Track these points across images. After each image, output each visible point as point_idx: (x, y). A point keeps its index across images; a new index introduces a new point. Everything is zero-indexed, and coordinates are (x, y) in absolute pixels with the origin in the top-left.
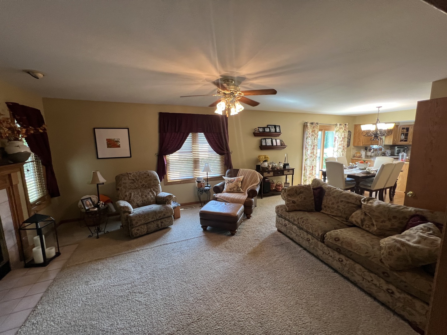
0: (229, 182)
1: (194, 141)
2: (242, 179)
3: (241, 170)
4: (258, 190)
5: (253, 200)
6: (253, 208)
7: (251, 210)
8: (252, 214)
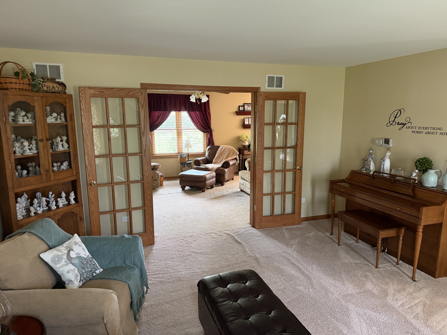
1: (178, 119)
4: (231, 163)
5: (226, 170)
6: (227, 177)
7: (224, 178)
8: (225, 182)
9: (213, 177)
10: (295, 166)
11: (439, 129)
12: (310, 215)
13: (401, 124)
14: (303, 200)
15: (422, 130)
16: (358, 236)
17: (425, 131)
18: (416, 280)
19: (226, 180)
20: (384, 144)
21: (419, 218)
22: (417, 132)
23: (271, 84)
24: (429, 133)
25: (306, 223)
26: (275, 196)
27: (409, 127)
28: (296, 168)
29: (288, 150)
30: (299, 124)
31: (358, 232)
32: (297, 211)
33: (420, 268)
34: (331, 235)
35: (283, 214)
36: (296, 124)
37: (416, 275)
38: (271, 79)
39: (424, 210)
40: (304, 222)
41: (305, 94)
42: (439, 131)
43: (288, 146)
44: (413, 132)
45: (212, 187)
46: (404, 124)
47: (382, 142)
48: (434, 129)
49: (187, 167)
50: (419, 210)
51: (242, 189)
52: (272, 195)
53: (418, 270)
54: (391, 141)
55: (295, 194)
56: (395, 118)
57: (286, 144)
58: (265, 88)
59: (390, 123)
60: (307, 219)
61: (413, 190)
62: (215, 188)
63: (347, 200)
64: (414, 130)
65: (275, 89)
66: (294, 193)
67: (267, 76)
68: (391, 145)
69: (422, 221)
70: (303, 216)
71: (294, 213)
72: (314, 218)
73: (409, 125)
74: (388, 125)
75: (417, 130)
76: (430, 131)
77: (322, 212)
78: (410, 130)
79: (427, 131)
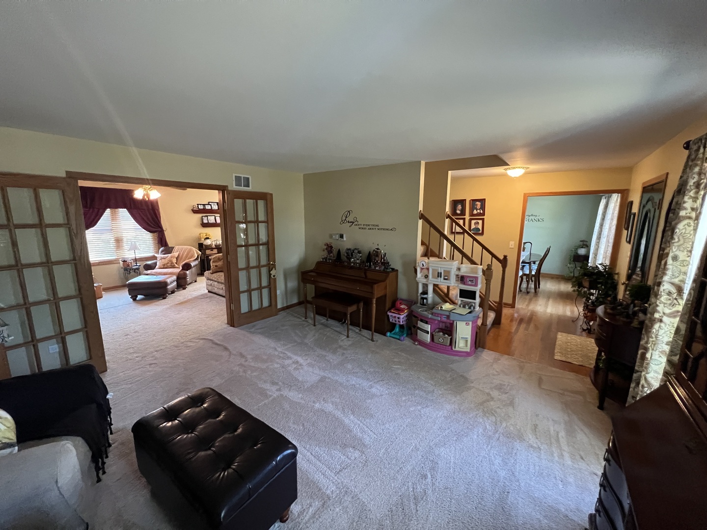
0: (162, 258)
1: (114, 218)
2: (176, 256)
3: (176, 248)
4: (193, 264)
5: (188, 272)
6: (189, 279)
7: (186, 281)
8: (188, 285)
9: (174, 281)
10: (269, 261)
11: (377, 226)
12: (285, 305)
13: (351, 222)
14: (278, 292)
15: (366, 227)
16: (328, 315)
17: (368, 227)
18: (374, 340)
19: (188, 283)
20: (340, 239)
21: (372, 293)
22: (362, 228)
23: (238, 183)
24: (370, 229)
25: (283, 313)
26: (252, 292)
27: (357, 225)
28: (269, 264)
29: (261, 247)
30: (269, 221)
31: (328, 312)
32: (273, 303)
33: (376, 331)
34: (306, 319)
35: (261, 309)
36: (266, 222)
37: (374, 337)
38: (238, 179)
39: (375, 286)
40: (281, 312)
41: (271, 195)
42: (377, 227)
43: (260, 243)
44: (359, 228)
45: (173, 292)
46: (353, 223)
47: (337, 237)
48: (373, 225)
49: (133, 273)
50: (372, 288)
51: (210, 290)
52: (249, 291)
53: (375, 333)
54: (344, 236)
55: (270, 289)
56: (346, 217)
57: (258, 241)
58: (233, 187)
59: (343, 222)
60: (283, 309)
61: (365, 274)
62: (176, 293)
63: (316, 287)
64: (360, 227)
65: (243, 188)
66: (269, 287)
67: (234, 175)
68: (345, 239)
69: (375, 295)
70: (279, 306)
71: (270, 305)
72: (288, 307)
73: (356, 223)
74: (341, 223)
75: (362, 226)
76: (371, 227)
77: (295, 301)
78: (358, 227)
79: (369, 227)
